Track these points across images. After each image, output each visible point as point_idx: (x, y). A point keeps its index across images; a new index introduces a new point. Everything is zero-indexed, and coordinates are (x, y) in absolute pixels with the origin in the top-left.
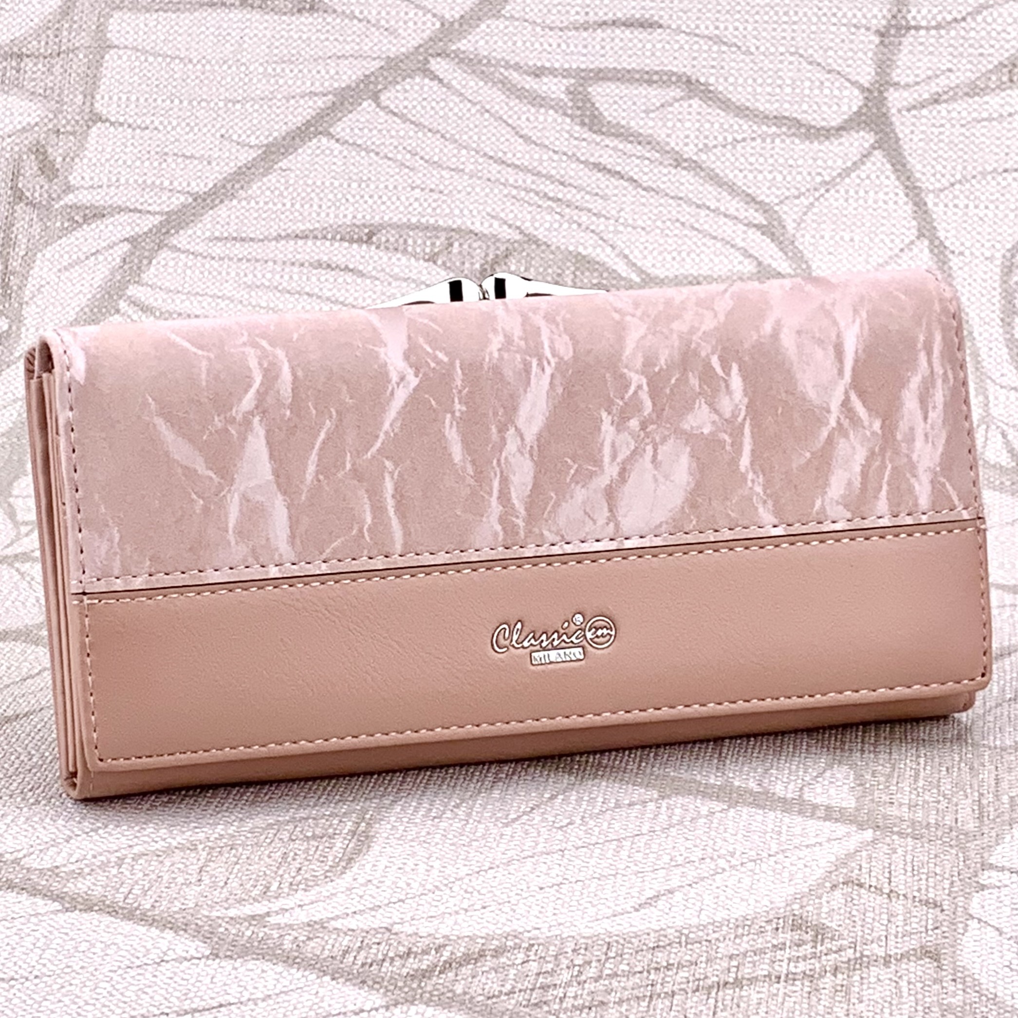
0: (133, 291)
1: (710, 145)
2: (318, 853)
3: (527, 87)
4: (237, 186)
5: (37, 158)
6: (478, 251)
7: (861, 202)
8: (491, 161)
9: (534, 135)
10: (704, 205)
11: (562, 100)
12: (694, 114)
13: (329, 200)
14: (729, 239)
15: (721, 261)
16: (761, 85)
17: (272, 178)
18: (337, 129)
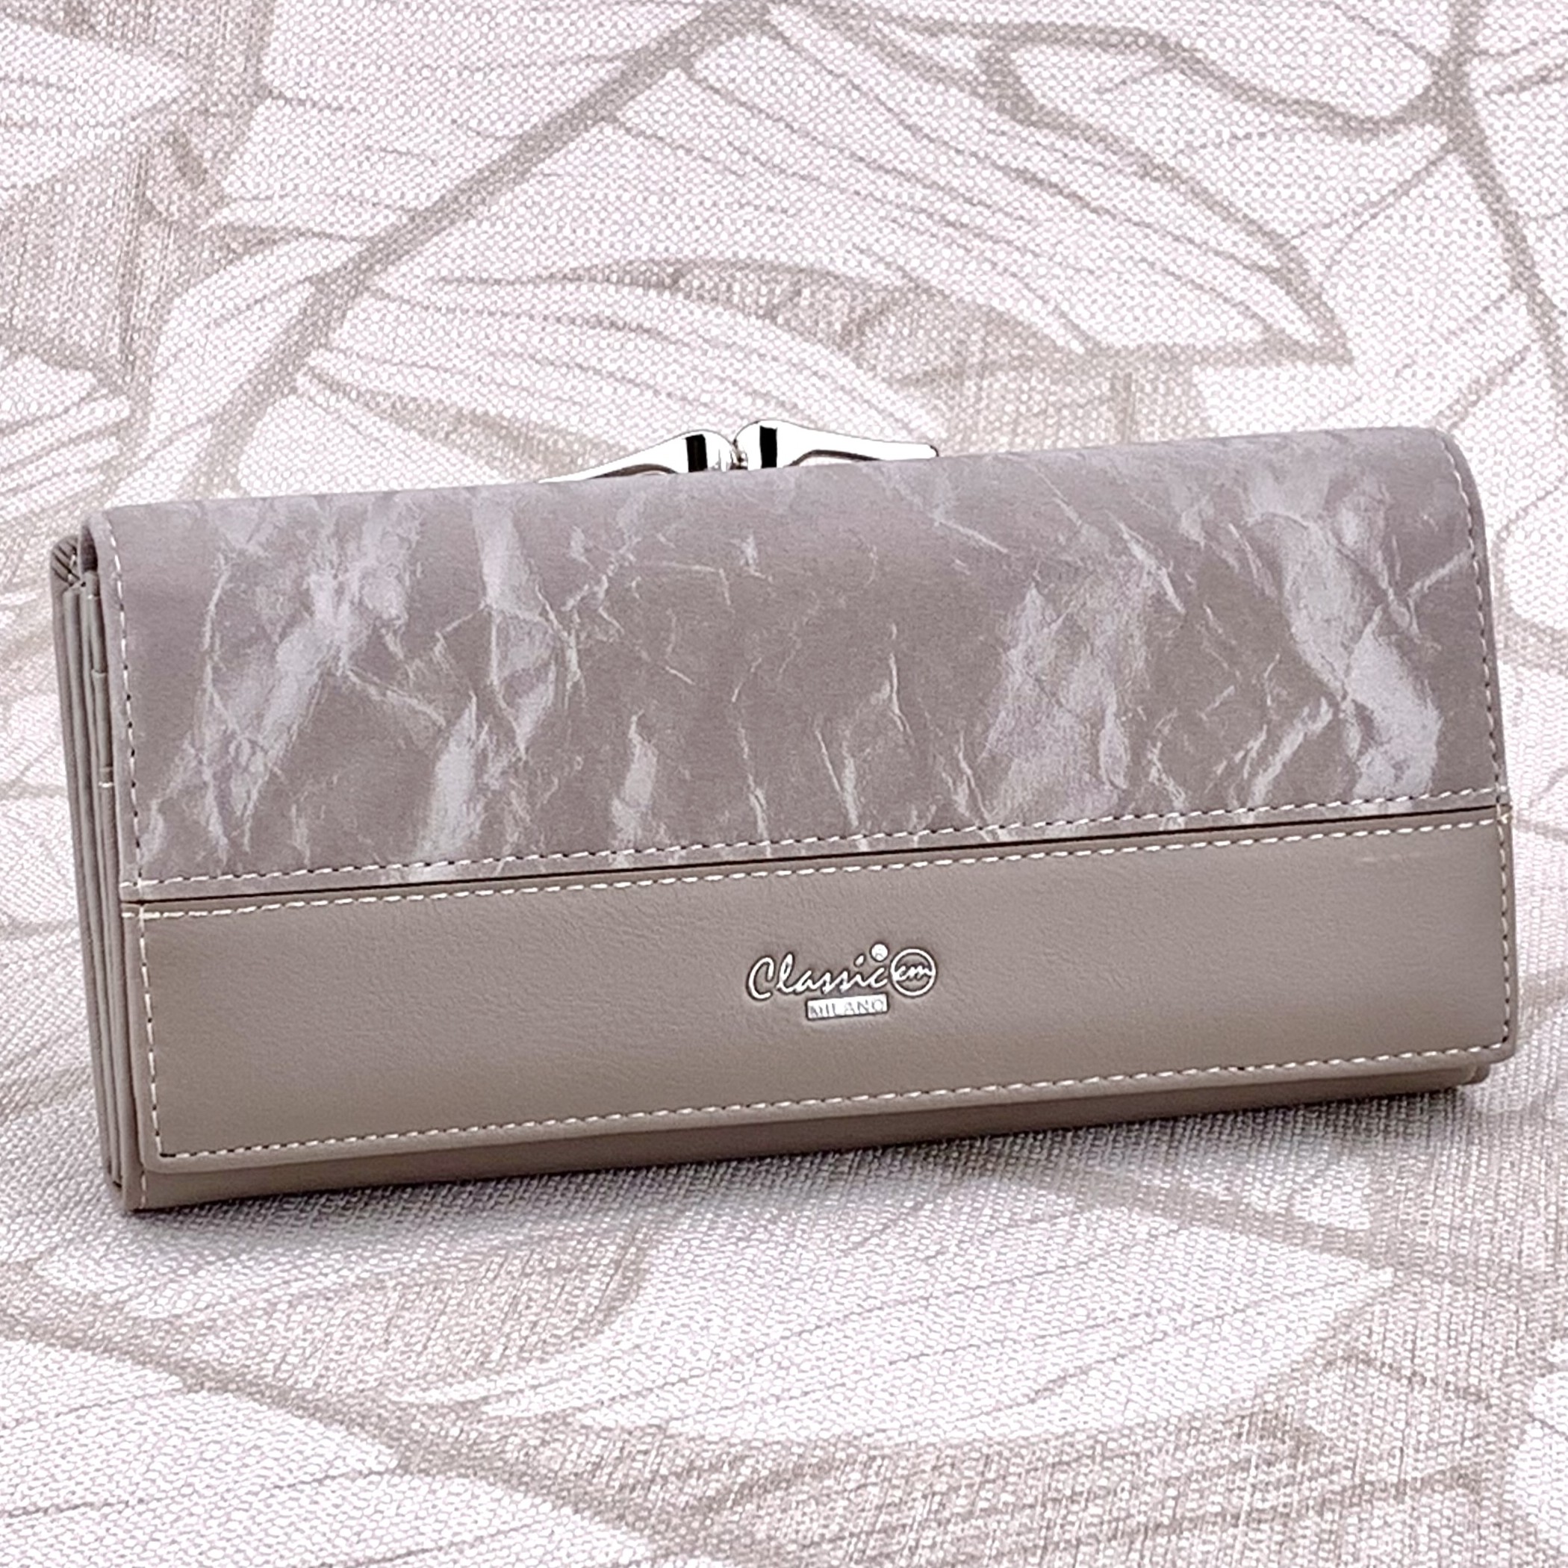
0: (317, 359)
1: (1196, 144)
2: (564, 1296)
3: (918, 51)
4: (475, 199)
5: (174, 153)
6: (840, 303)
7: (1425, 234)
8: (861, 165)
9: (927, 125)
10: (1184, 235)
11: (971, 72)
12: (1172, 95)
13: (615, 223)
14: (1221, 289)
15: (1209, 324)
16: (1275, 52)
17: (530, 187)
18: (629, 114)
